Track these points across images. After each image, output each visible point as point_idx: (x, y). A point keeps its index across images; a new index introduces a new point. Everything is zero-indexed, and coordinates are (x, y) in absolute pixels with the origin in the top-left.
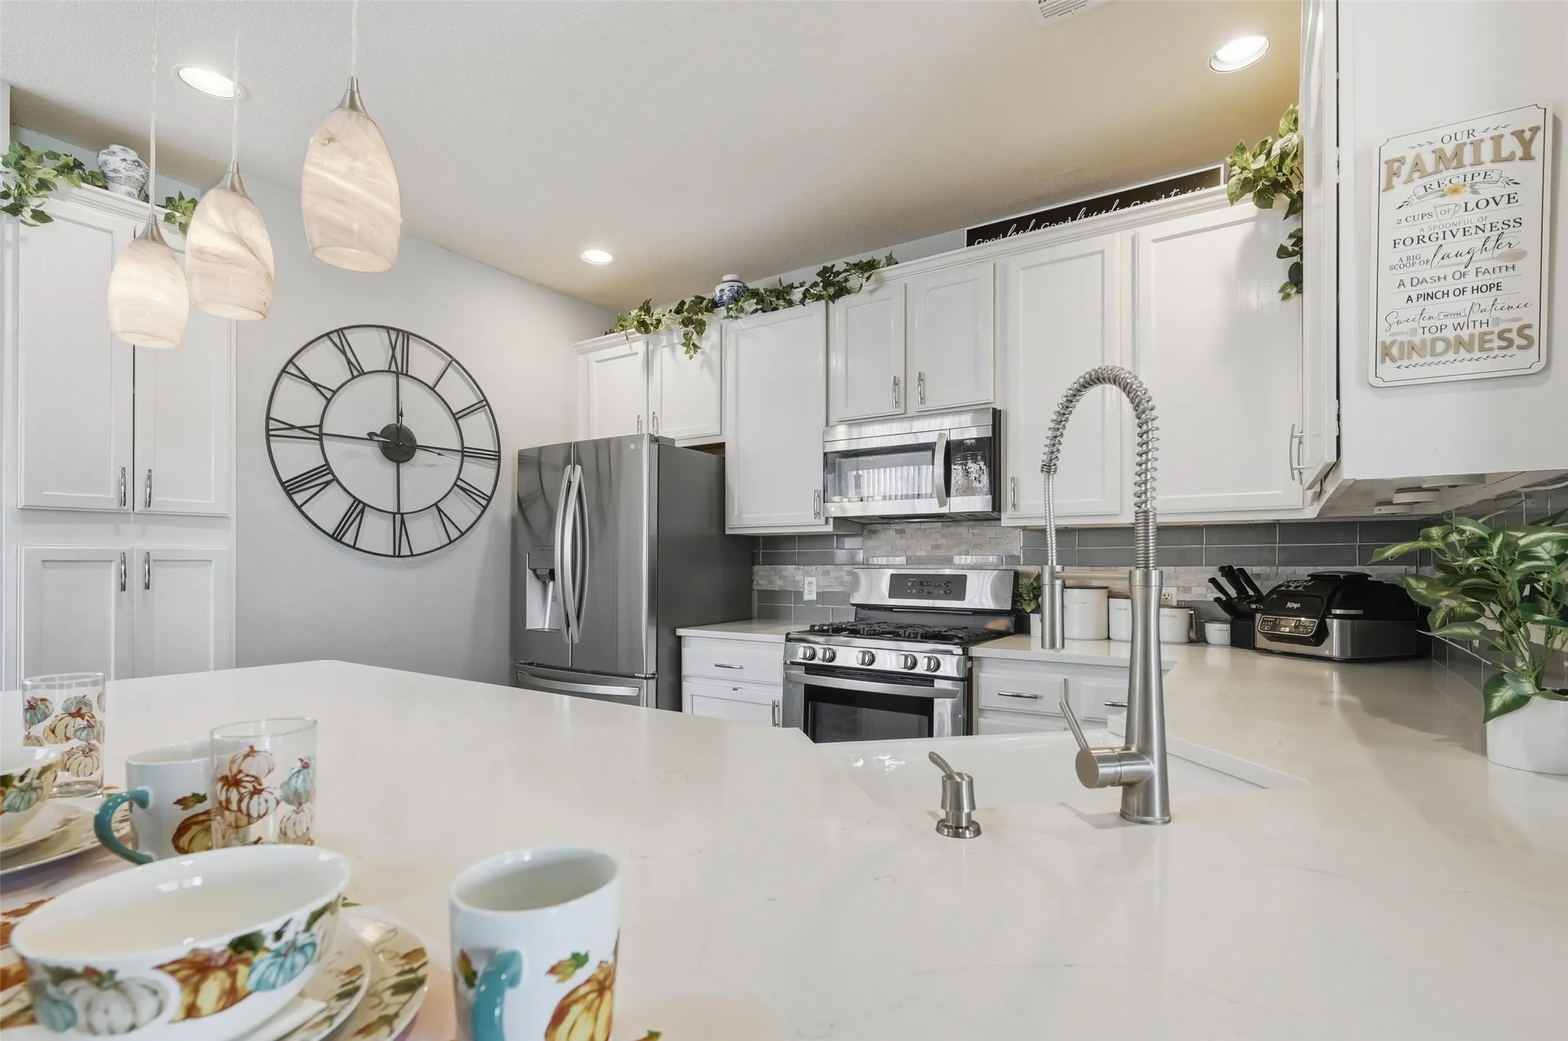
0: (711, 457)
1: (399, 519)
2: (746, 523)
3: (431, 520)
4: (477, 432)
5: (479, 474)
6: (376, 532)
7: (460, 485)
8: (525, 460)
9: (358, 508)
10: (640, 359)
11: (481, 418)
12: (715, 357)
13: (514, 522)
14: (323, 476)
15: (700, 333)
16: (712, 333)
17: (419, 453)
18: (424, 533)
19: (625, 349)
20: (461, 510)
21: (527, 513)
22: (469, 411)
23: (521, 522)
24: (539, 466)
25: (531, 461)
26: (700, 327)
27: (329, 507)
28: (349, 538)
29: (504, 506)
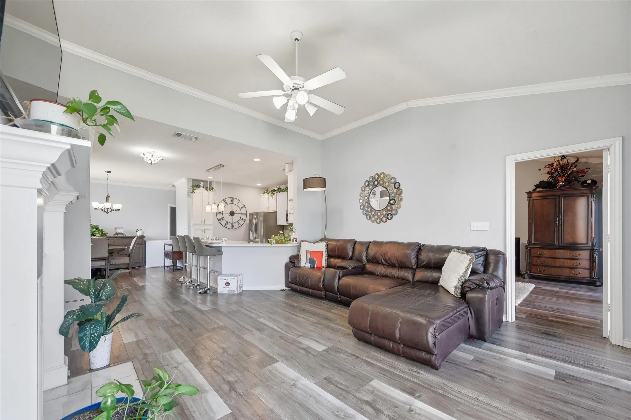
0: (274, 214)
1: (232, 224)
2: (280, 224)
3: (237, 224)
4: (243, 211)
5: (244, 217)
6: (229, 226)
7: (241, 218)
8: (250, 214)
9: (227, 222)
10: (267, 198)
11: (244, 208)
12: (275, 198)
13: (249, 224)
14: (223, 218)
15: (274, 195)
16: (275, 195)
17: (235, 214)
18: (236, 226)
19: (265, 196)
20: (241, 222)
21: (251, 222)
22: (242, 208)
23: (250, 224)
24: (252, 214)
25: (251, 215)
26: (274, 194)
27: (223, 222)
28: (226, 227)
29: (247, 221)
